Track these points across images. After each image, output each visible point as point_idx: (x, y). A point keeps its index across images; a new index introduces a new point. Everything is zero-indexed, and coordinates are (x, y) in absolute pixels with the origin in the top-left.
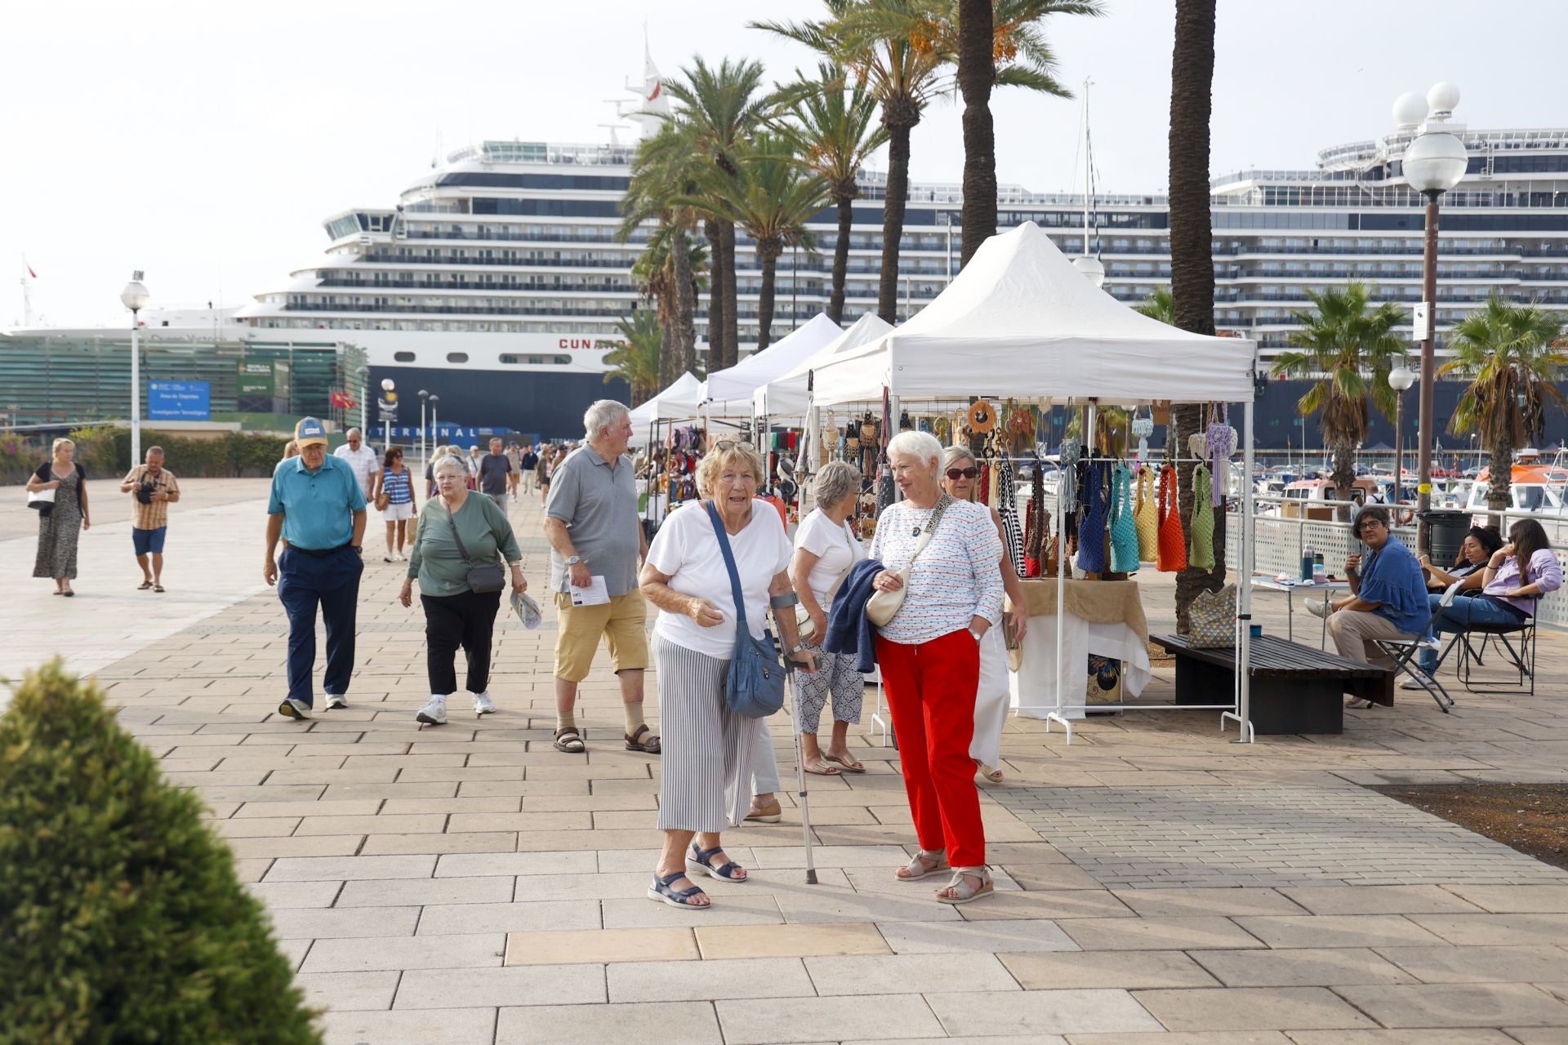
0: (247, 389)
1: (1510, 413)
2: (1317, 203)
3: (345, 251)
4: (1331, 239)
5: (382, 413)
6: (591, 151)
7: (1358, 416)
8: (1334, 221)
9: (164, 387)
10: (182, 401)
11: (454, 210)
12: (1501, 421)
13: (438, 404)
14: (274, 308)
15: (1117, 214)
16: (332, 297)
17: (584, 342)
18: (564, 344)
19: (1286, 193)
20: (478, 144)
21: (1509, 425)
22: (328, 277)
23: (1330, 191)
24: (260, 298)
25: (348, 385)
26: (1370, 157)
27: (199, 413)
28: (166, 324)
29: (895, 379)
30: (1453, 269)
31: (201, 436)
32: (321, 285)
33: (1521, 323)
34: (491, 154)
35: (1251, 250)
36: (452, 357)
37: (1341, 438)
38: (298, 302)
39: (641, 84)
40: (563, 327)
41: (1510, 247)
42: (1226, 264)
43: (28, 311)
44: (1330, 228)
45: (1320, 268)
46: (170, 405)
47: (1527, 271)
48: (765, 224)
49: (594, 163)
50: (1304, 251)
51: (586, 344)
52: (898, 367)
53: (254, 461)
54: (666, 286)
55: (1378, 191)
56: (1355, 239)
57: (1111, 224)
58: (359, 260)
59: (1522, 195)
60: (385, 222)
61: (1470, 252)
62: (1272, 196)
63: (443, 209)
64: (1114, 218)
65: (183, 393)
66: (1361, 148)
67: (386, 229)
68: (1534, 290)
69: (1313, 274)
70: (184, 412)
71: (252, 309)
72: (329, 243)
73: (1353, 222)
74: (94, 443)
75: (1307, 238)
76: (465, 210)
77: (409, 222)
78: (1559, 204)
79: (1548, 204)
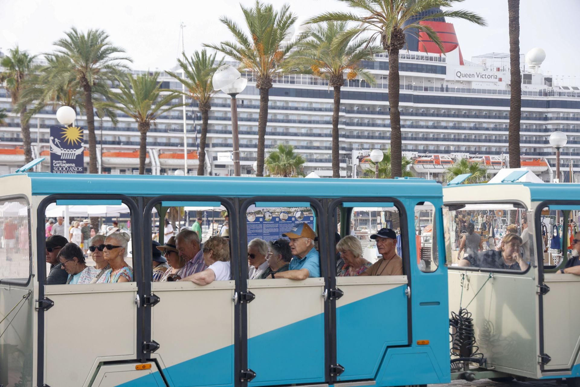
4: (251, 100)
30: (313, 119)
44: (250, 94)
45: (245, 116)
47: (348, 121)
61: (320, 110)
68: (351, 131)
78: (363, 86)
79: (357, 86)
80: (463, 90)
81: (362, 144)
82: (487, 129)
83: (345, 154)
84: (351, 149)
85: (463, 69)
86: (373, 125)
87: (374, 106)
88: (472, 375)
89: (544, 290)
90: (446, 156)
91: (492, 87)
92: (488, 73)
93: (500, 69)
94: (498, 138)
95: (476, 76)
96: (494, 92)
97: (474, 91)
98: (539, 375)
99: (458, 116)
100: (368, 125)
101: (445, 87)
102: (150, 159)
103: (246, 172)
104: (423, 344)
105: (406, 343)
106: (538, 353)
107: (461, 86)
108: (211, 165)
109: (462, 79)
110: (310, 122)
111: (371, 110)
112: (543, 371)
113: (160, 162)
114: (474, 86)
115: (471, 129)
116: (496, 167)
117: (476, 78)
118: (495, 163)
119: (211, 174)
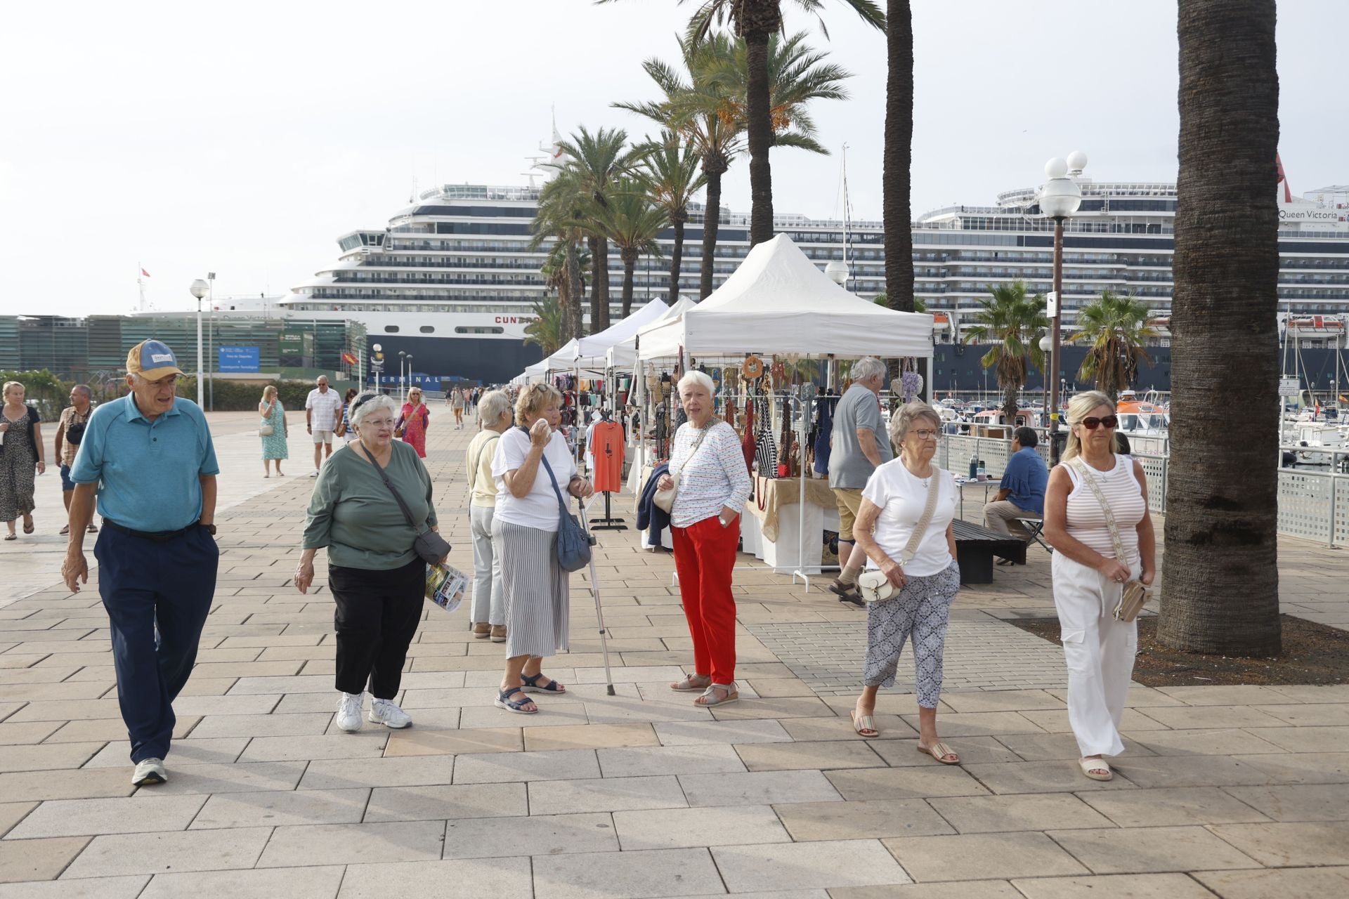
0: (285, 351)
1: (1116, 367)
2: (997, 228)
3: (352, 259)
4: (1006, 252)
5: (373, 367)
6: (516, 191)
7: (1020, 368)
8: (1008, 241)
9: (229, 350)
10: (241, 359)
11: (425, 231)
12: (1110, 372)
13: (412, 360)
14: (304, 297)
15: (867, 234)
16: (343, 289)
17: (512, 318)
18: (498, 320)
19: (976, 222)
20: (440, 186)
21: (1116, 375)
22: (340, 276)
23: (1005, 221)
24: (295, 290)
25: (353, 348)
26: (1030, 199)
27: (253, 368)
28: (233, 308)
29: (687, 341)
30: (1084, 273)
31: (254, 383)
32: (335, 281)
33: (1123, 308)
34: (449, 193)
35: (954, 259)
36: (423, 329)
37: (1009, 383)
38: (320, 293)
39: (550, 146)
40: (498, 308)
41: (1120, 259)
42: (938, 267)
43: (142, 301)
44: (1006, 245)
45: (999, 271)
46: (233, 362)
47: (1130, 275)
48: (626, 239)
49: (519, 199)
50: (988, 260)
51: (513, 320)
52: (689, 332)
53: (289, 399)
54: (563, 280)
55: (1036, 221)
56: (1021, 252)
57: (863, 241)
58: (361, 265)
59: (1127, 225)
60: (378, 239)
61: (1094, 262)
62: (969, 223)
63: (417, 230)
64: (865, 237)
65: (242, 354)
66: (1025, 193)
67: (379, 244)
68: (1134, 287)
69: (995, 275)
70: (243, 367)
71: (290, 298)
72: (341, 253)
73: (1020, 242)
74: (183, 388)
75: (990, 252)
76: (432, 231)
77: (395, 239)
78: (1150, 231)
79: (1143, 231)
80: (1288, 234)
82: (1320, 282)
85: (1289, 208)
91: (1329, 229)
92: (1324, 211)
93: (1343, 206)
94: (1335, 293)
95: (1306, 215)
96: (1332, 235)
97: (1303, 234)
100: (1157, 279)
103: (998, 336)
108: (956, 329)
109: (1287, 219)
110: (1080, 277)
114: (1303, 228)
115: (1297, 282)
116: (1330, 330)
117: (1306, 218)
118: (1327, 325)
119: (955, 339)
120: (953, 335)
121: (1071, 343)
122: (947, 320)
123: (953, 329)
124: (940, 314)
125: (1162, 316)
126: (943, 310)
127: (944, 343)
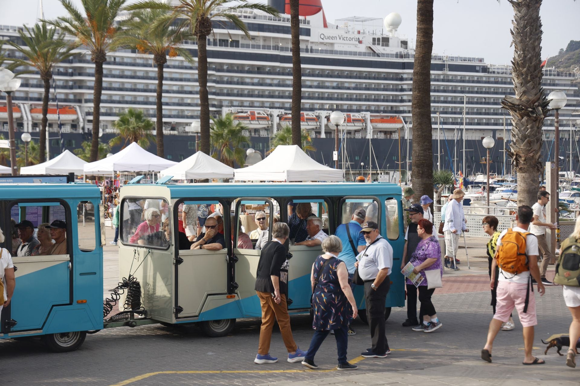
4: (123, 58)
30: (184, 76)
35: (80, 61)
42: (66, 68)
45: (117, 73)
47: (218, 79)
56: (135, 58)
59: (215, 40)
68: (221, 89)
78: (232, 46)
79: (226, 45)
80: (326, 52)
81: (231, 101)
82: (349, 88)
83: (215, 111)
84: (221, 106)
85: (326, 32)
86: (243, 83)
87: (243, 65)
88: (134, 323)
89: (179, 261)
90: (310, 113)
91: (353, 49)
92: (348, 36)
93: (361, 31)
94: (358, 97)
95: (338, 38)
96: (355, 54)
97: (336, 52)
98: (174, 321)
99: (322, 76)
100: (238, 83)
101: (309, 48)
102: (22, 113)
104: (82, 302)
105: (68, 302)
106: (174, 306)
107: (324, 48)
108: (84, 120)
109: (325, 41)
110: (181, 80)
111: (240, 69)
112: (177, 318)
113: (32, 117)
114: (337, 48)
115: (333, 88)
116: (356, 124)
117: (338, 41)
118: (355, 120)
119: (83, 129)
120: (81, 125)
121: (175, 132)
122: (75, 113)
123: (81, 120)
124: (70, 107)
125: (242, 112)
126: (72, 104)
127: (74, 132)
